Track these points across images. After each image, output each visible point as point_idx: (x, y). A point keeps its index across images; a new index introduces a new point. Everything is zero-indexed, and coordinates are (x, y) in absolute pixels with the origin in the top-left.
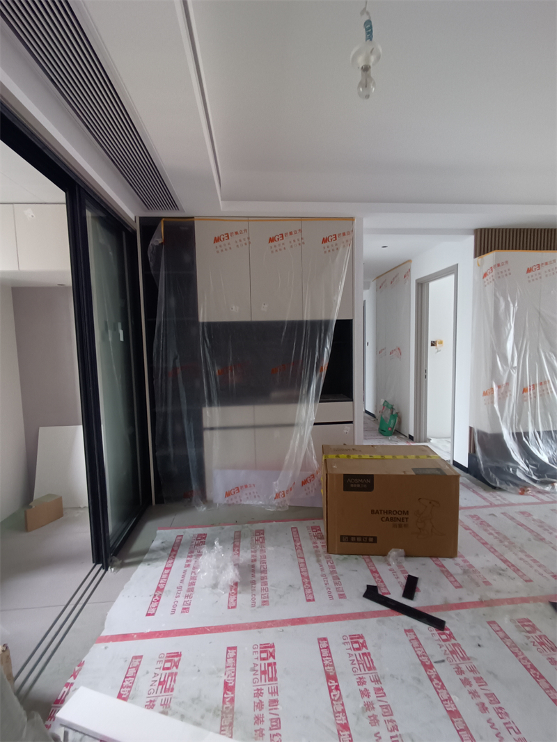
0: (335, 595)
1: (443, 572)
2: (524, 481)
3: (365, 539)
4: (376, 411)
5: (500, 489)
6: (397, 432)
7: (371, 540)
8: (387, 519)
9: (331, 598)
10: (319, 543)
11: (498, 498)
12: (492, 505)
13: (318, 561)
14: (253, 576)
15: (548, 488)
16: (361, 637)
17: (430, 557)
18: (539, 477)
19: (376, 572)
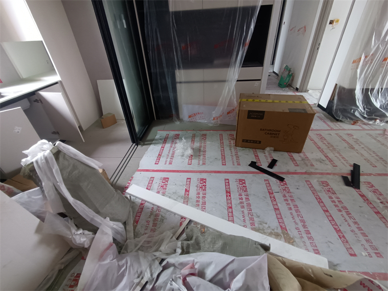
0: (236, 164)
1: (291, 159)
2: (358, 117)
3: (255, 142)
4: (279, 72)
5: (341, 121)
6: (289, 85)
7: (258, 142)
8: (268, 133)
9: (234, 165)
10: (232, 142)
11: (338, 126)
12: (332, 129)
13: (230, 149)
14: (200, 153)
15: (371, 122)
16: (244, 180)
17: (287, 152)
18: (368, 116)
19: (258, 156)
